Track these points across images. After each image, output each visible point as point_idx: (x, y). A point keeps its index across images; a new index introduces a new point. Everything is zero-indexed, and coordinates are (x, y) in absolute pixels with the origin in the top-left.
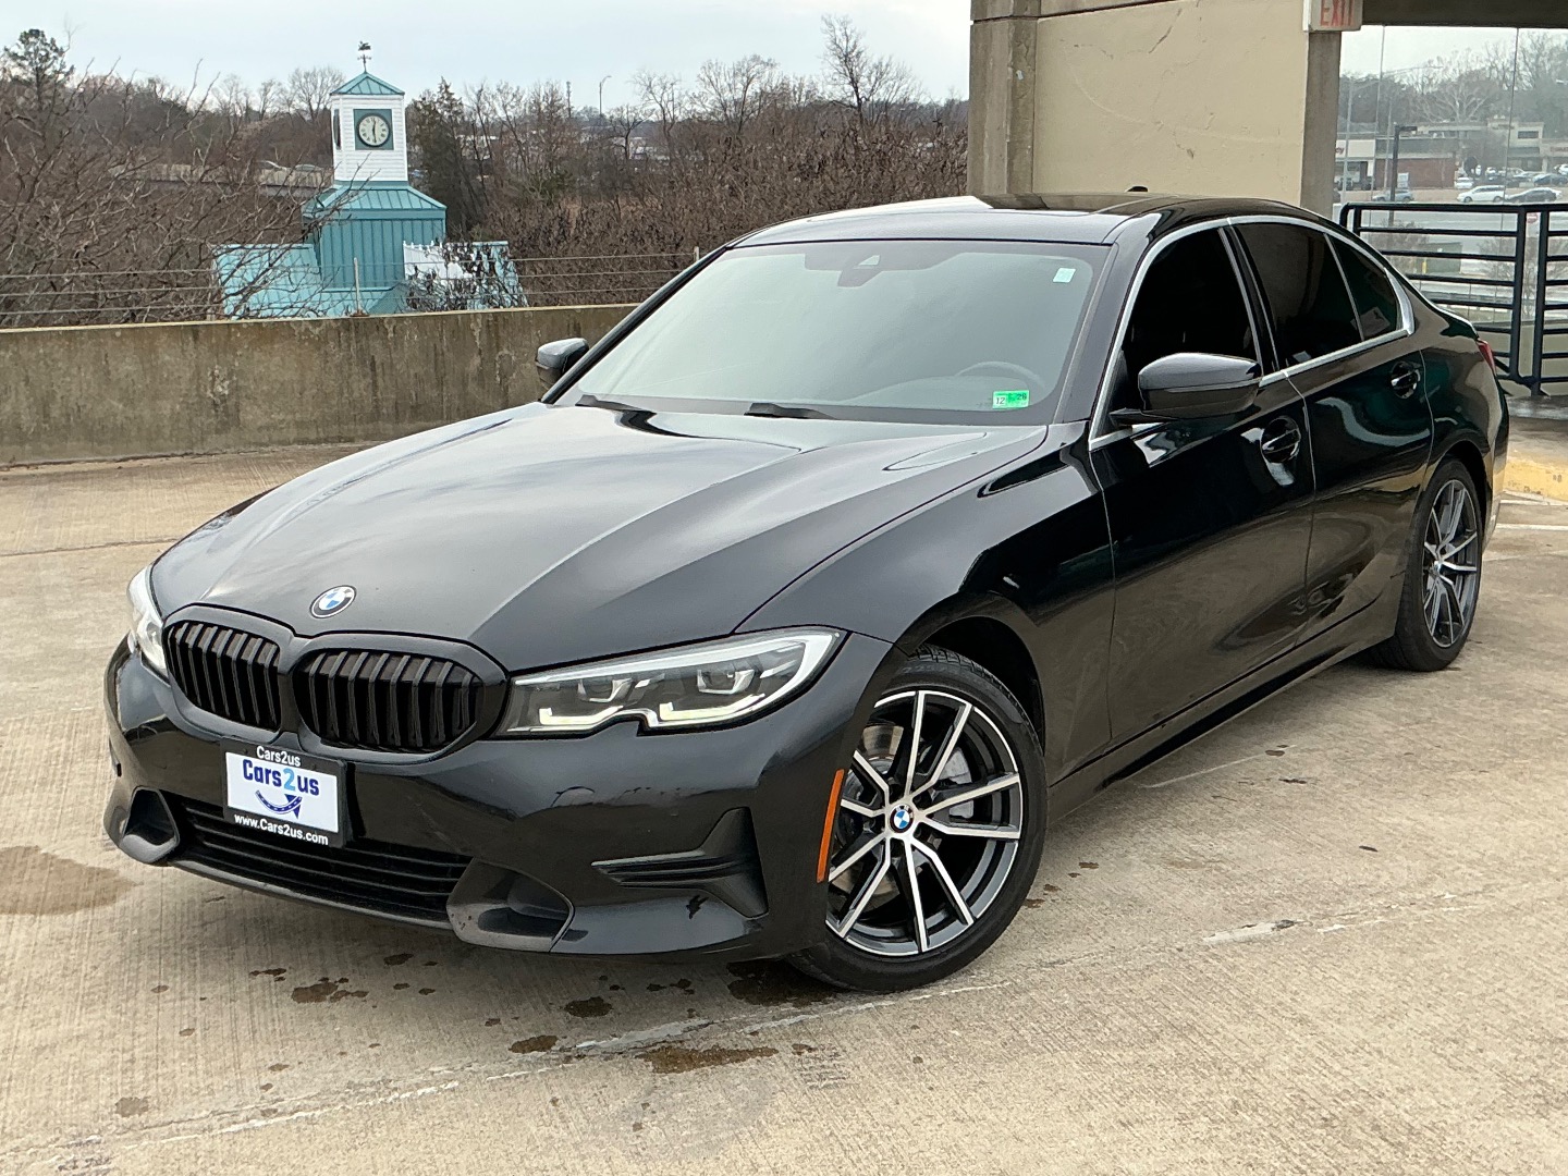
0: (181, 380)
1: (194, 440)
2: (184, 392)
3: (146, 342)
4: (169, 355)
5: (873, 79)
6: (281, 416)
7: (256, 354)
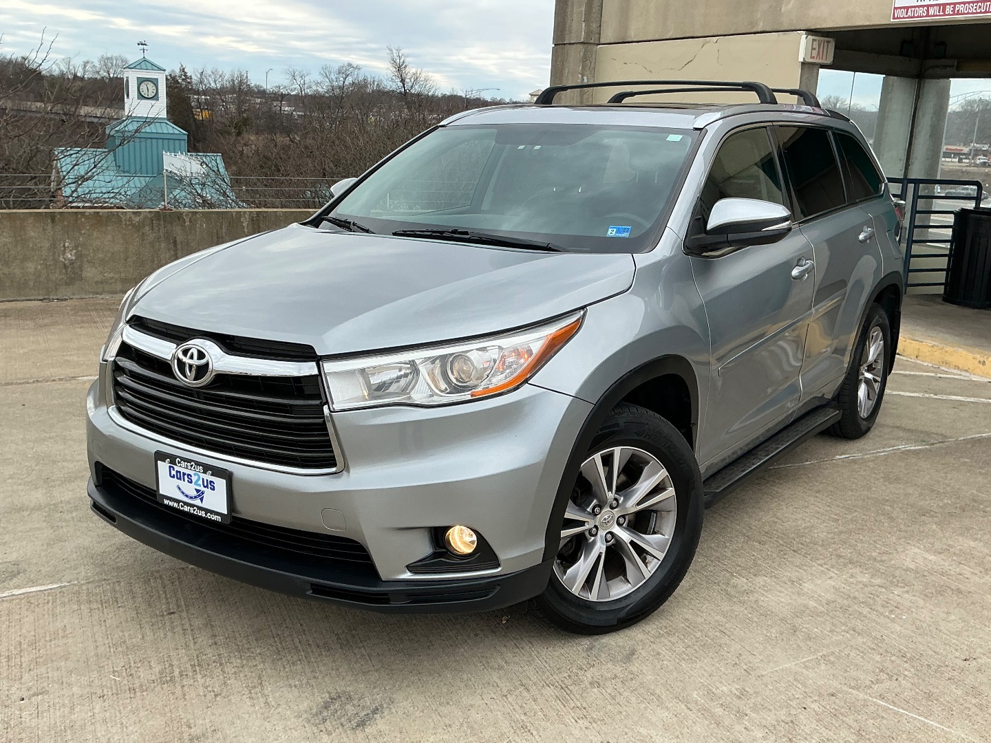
0: (42, 249)
1: (50, 290)
2: (44, 257)
3: (18, 222)
4: (34, 232)
5: (413, 80)
6: (112, 275)
7: (95, 234)
